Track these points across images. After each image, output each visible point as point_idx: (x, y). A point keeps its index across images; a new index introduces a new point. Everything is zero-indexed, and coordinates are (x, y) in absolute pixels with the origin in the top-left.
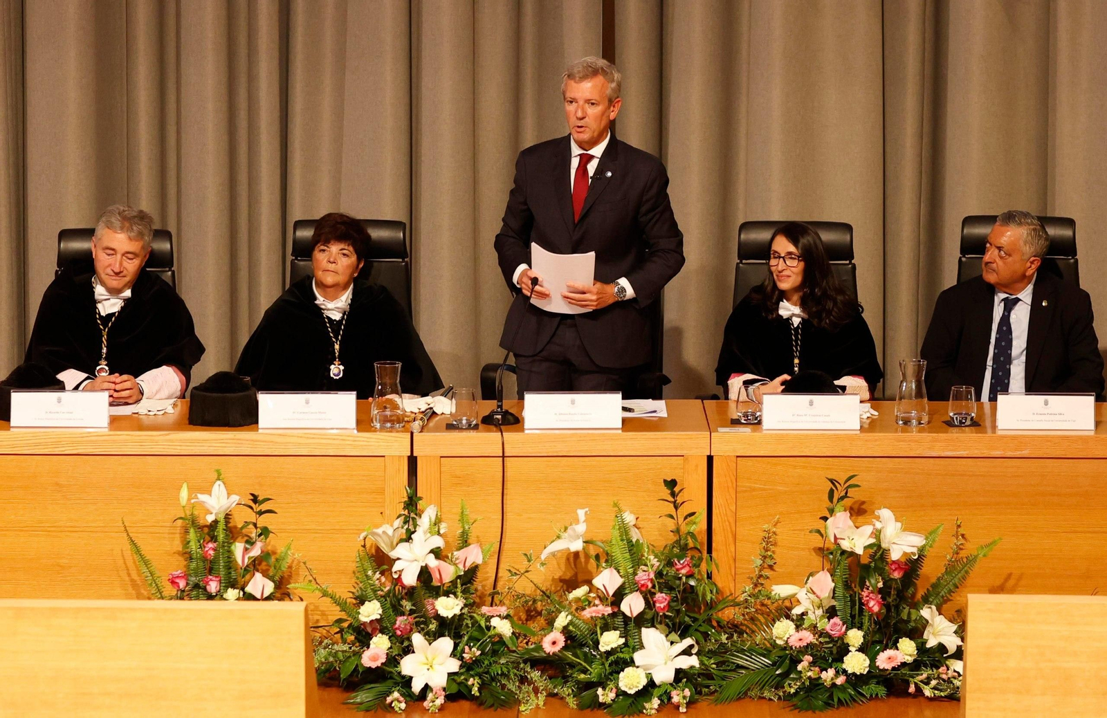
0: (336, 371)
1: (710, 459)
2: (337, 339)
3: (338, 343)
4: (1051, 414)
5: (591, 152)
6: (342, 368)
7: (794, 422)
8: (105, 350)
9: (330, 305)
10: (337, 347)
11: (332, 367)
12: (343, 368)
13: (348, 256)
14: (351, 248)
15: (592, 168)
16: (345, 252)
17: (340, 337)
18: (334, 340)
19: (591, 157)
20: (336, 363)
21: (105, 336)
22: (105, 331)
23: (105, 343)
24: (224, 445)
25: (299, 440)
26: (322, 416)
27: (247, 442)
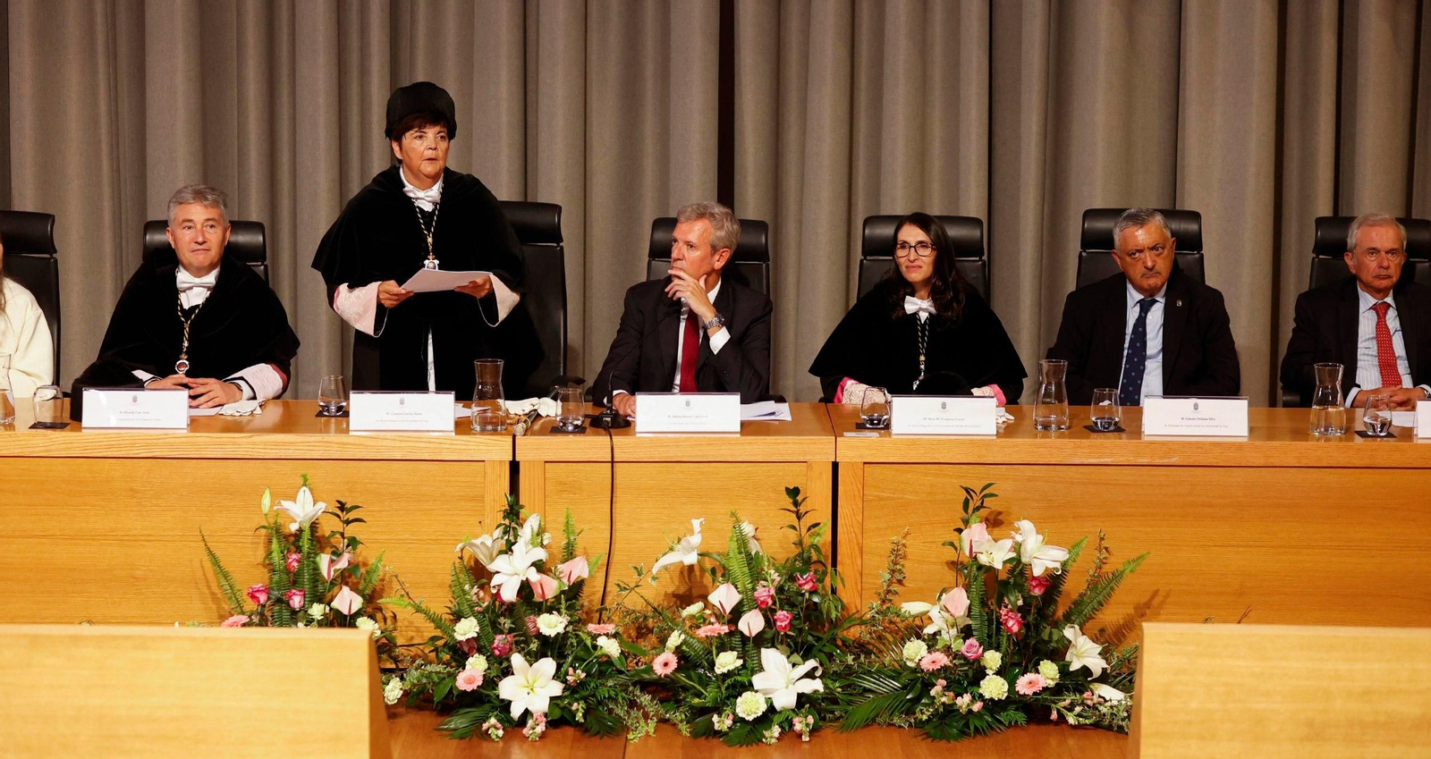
0: (431, 267)
1: (835, 465)
2: (429, 231)
3: (431, 235)
4: (1203, 419)
6: (437, 262)
8: (186, 344)
9: (420, 194)
10: (430, 240)
11: (426, 262)
17: (432, 229)
18: (426, 232)
20: (430, 257)
21: (187, 329)
22: (186, 324)
23: (187, 336)
24: (311, 448)
25: (392, 444)
26: (417, 417)
27: (336, 446)
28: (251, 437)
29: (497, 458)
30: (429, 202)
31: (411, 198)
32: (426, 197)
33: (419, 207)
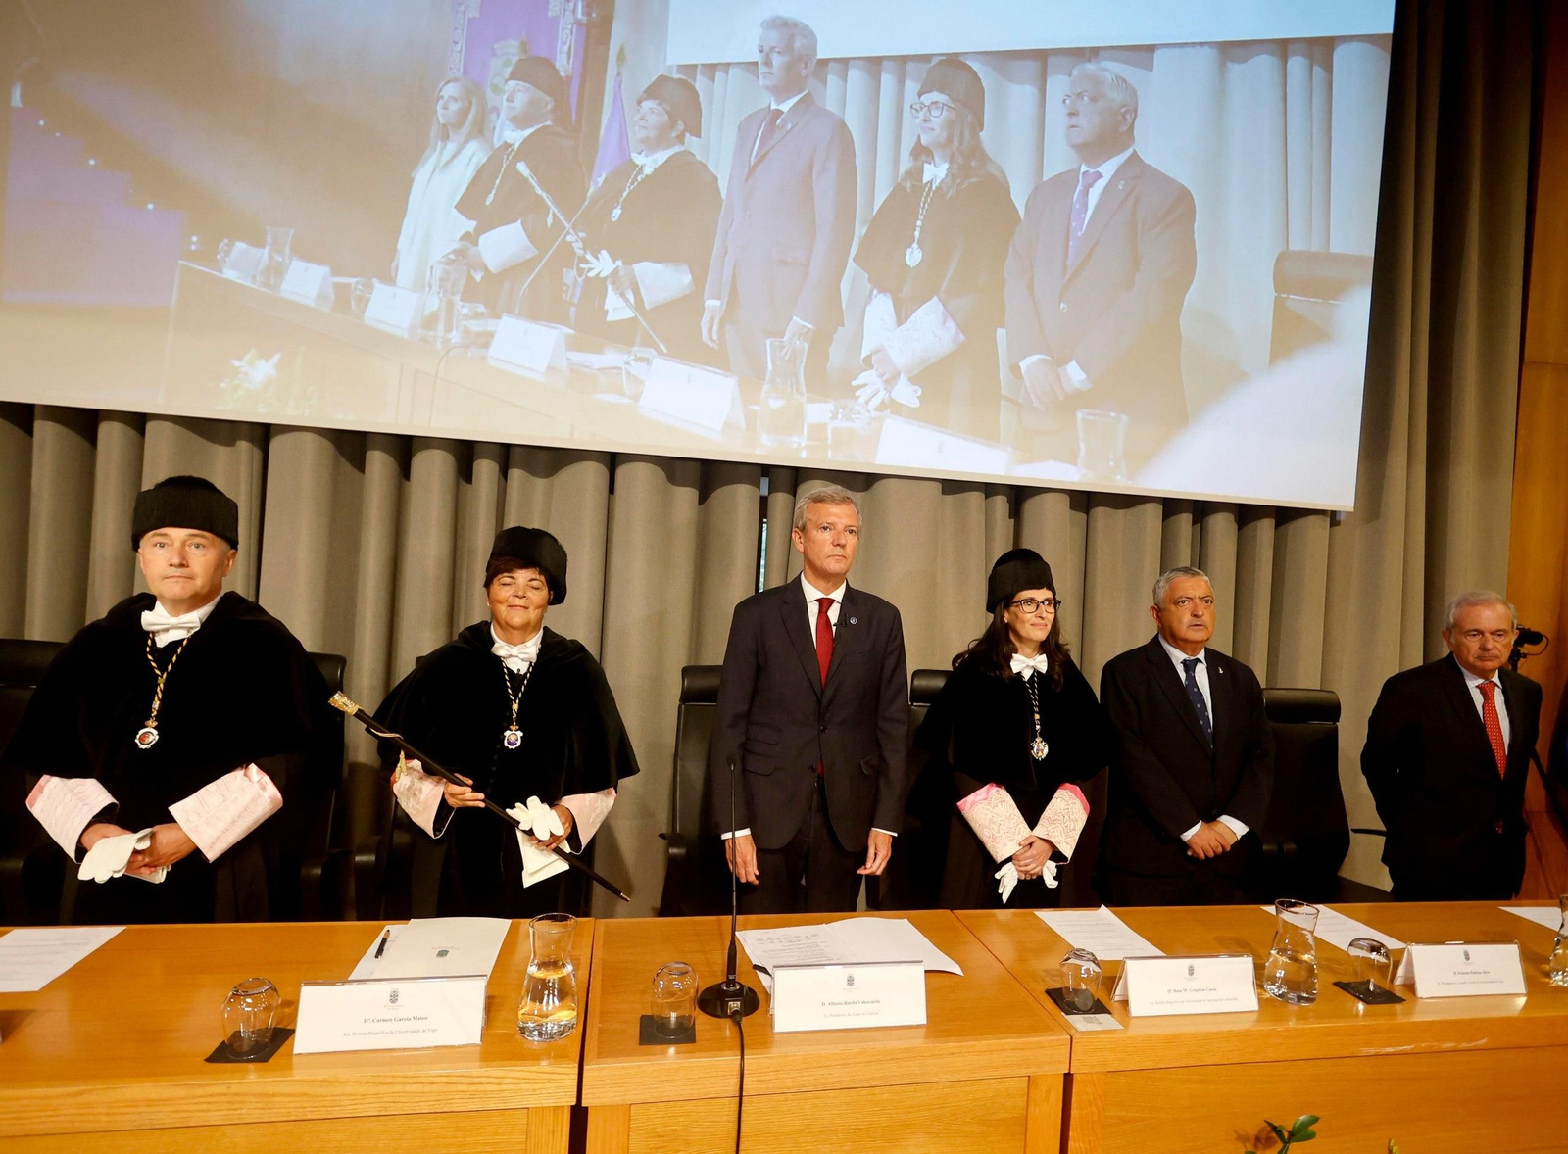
0: (513, 738)
1: (1068, 1078)
2: (516, 697)
3: (518, 701)
4: (1475, 973)
5: (831, 596)
6: (520, 734)
7: (1171, 1003)
8: (156, 705)
9: (514, 651)
10: (515, 707)
11: (507, 733)
12: (522, 734)
13: (537, 589)
14: (543, 578)
15: (834, 614)
16: (535, 583)
17: (520, 695)
18: (512, 698)
19: (832, 601)
20: (514, 728)
21: (162, 685)
22: (162, 677)
23: (160, 696)
24: (204, 1107)
25: (362, 1090)
26: (420, 1025)
27: (254, 1100)
28: (77, 1094)
29: (550, 1102)
30: (523, 660)
31: (499, 657)
32: (518, 655)
33: (507, 668)
